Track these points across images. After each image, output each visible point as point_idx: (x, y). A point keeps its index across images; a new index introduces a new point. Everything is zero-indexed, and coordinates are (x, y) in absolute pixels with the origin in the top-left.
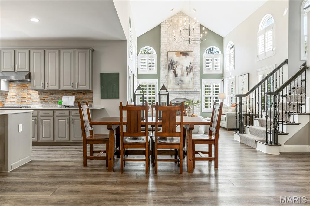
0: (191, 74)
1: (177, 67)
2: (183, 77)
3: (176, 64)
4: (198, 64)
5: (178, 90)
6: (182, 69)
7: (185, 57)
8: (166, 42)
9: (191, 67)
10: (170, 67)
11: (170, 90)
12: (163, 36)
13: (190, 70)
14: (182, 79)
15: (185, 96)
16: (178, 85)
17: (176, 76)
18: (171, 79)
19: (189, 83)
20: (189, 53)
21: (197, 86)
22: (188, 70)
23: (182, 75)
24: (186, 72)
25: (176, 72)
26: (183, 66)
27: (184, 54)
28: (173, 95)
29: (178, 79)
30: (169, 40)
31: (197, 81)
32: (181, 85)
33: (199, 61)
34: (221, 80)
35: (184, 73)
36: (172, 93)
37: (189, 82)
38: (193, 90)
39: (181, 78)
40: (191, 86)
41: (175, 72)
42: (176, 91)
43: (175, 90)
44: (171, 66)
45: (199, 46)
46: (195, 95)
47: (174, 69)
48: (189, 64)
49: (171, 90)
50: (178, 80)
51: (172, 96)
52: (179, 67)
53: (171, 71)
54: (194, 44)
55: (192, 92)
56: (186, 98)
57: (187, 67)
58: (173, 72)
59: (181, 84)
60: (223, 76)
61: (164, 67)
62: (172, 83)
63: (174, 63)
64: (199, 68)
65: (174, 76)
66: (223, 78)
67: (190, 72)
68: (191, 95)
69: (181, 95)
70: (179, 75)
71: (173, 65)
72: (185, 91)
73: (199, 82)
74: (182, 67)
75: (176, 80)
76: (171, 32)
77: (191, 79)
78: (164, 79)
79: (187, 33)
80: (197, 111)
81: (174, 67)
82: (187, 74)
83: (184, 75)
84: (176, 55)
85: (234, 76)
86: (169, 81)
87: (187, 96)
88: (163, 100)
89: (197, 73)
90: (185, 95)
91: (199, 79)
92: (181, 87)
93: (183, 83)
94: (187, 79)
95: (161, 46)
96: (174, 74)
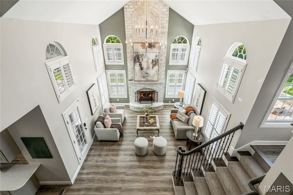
0: (157, 67)
1: (142, 60)
2: (148, 70)
3: (142, 57)
4: (164, 56)
5: (144, 82)
6: (147, 62)
7: (151, 49)
8: (131, 31)
9: (157, 60)
10: (136, 60)
12: (128, 23)
13: (156, 63)
14: (148, 72)
15: (150, 86)
16: (144, 77)
17: (142, 69)
18: (137, 72)
19: (154, 76)
20: (156, 45)
21: (162, 77)
22: (154, 63)
23: (148, 68)
24: (152, 65)
25: (142, 65)
26: (149, 58)
27: (151, 46)
28: (140, 86)
29: (143, 72)
30: (133, 28)
31: (162, 73)
33: (165, 53)
34: (185, 71)
35: (149, 66)
36: (138, 84)
37: (154, 75)
38: (158, 82)
39: (146, 71)
40: (155, 78)
41: (140, 65)
42: (142, 82)
43: (140, 82)
44: (137, 58)
45: (167, 36)
47: (140, 61)
48: (155, 57)
49: (137, 82)
50: (144, 73)
51: (138, 87)
52: (145, 60)
53: (137, 64)
54: (161, 33)
55: (157, 84)
56: (150, 88)
57: (153, 60)
58: (139, 65)
59: (146, 76)
60: (187, 68)
61: (131, 58)
62: (138, 76)
63: (139, 56)
64: (165, 60)
65: (140, 69)
67: (155, 65)
68: (156, 86)
69: (147, 86)
70: (144, 68)
71: (138, 58)
72: (150, 82)
73: (164, 73)
74: (147, 60)
75: (141, 73)
76: (136, 19)
77: (156, 72)
78: (131, 71)
79: (154, 20)
80: (160, 99)
81: (139, 60)
82: (153, 67)
83: (149, 68)
84: (141, 47)
85: (195, 78)
86: (135, 74)
87: (153, 86)
89: (163, 65)
91: (164, 70)
92: (146, 80)
93: (148, 76)
94: (152, 72)
95: (126, 36)
96: (140, 67)
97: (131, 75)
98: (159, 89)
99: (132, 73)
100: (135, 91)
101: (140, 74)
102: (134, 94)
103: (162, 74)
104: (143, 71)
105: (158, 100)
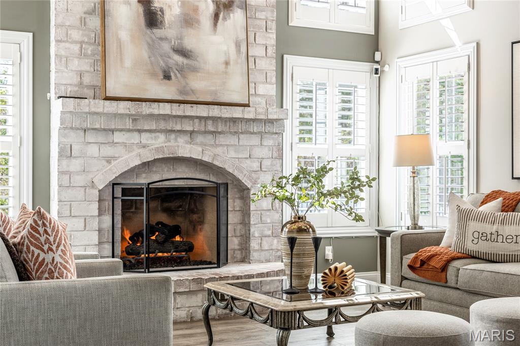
0: (237, 17)
2: (192, 31)
5: (166, 109)
11: (114, 103)
14: (190, 43)
15: (202, 144)
16: (167, 77)
17: (152, 19)
18: (124, 35)
19: (226, 73)
21: (264, 90)
23: (189, 20)
24: (211, 6)
28: (135, 138)
29: (161, 39)
32: (184, 77)
34: (367, 66)
35: (196, 10)
36: (129, 124)
37: (227, 63)
38: (249, 114)
39: (181, 39)
40: (234, 89)
42: (156, 112)
43: (146, 109)
46: (255, 140)
49: (123, 104)
50: (166, 47)
51: (124, 145)
55: (241, 127)
56: (206, 159)
59: (181, 70)
60: (378, 51)
62: (128, 63)
65: (142, 21)
66: (378, 56)
67: (229, 6)
68: (233, 140)
69: (182, 140)
70: (168, 18)
72: (205, 114)
75: (152, 47)
77: (238, 45)
78: (76, 35)
80: (262, 237)
82: (216, 16)
83: (197, 21)
85: (475, 44)
86: (112, 47)
87: (217, 146)
88: (72, 169)
90: (200, 139)
91: (271, 51)
92: (181, 92)
93: (195, 70)
94: (216, 45)
96: (141, 10)
97: (76, 64)
98: (255, 165)
99: (82, 55)
100: (104, 177)
101: (145, 54)
102: (94, 208)
103: (261, 71)
104: (158, 32)
105: (254, 244)
